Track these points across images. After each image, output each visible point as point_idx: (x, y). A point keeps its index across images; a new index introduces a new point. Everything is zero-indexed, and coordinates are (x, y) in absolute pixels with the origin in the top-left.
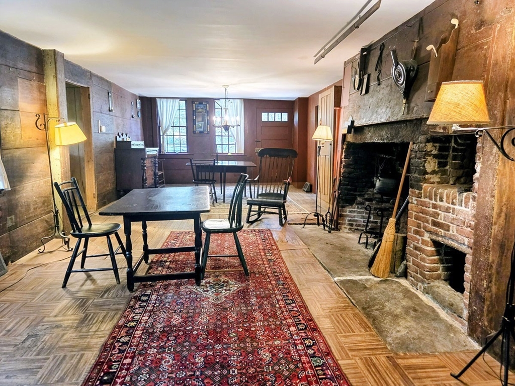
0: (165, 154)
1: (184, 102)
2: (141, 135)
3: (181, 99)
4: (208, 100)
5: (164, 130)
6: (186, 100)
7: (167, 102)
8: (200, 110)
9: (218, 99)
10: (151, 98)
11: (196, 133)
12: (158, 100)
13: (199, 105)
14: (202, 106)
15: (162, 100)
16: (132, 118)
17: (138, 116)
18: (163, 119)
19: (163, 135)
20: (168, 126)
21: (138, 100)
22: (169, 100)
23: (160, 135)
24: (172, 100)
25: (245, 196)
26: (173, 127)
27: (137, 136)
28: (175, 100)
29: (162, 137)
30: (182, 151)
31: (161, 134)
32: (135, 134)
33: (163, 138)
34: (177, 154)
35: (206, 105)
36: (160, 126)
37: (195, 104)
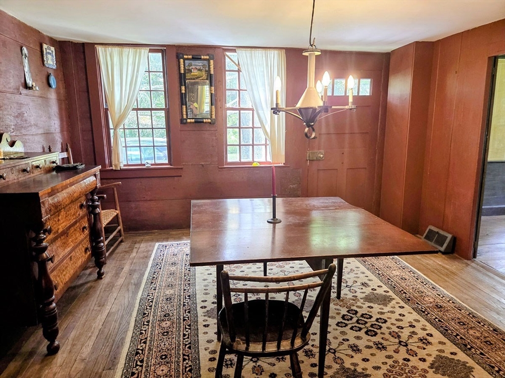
0: (122, 170)
1: (160, 54)
2: (62, 131)
3: (154, 49)
4: (211, 51)
5: (117, 116)
6: (162, 51)
7: (121, 55)
8: (195, 73)
9: (233, 50)
10: (83, 45)
11: (187, 123)
12: (100, 50)
13: (193, 62)
14: (199, 63)
15: (109, 49)
16: (24, 91)
17: (49, 85)
18: (113, 92)
19: (115, 129)
20: (126, 108)
21: (45, 46)
22: (126, 50)
23: (108, 129)
24: (131, 50)
25: (339, 297)
26: (137, 109)
27: (47, 134)
28: (138, 49)
29: (112, 131)
30: (158, 162)
31: (111, 126)
32: (41, 131)
33: (115, 134)
34: (148, 169)
35: (208, 60)
36: (107, 110)
37: (185, 59)
